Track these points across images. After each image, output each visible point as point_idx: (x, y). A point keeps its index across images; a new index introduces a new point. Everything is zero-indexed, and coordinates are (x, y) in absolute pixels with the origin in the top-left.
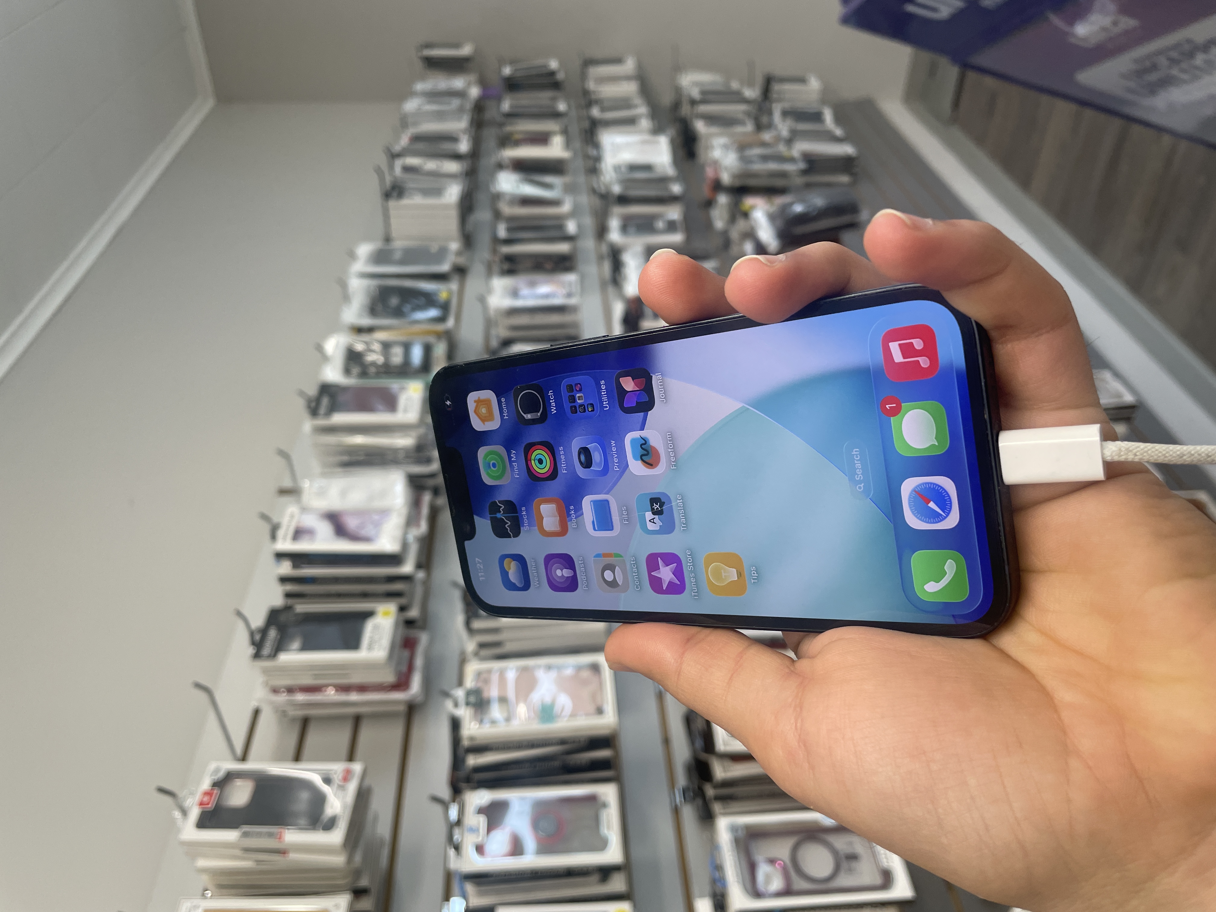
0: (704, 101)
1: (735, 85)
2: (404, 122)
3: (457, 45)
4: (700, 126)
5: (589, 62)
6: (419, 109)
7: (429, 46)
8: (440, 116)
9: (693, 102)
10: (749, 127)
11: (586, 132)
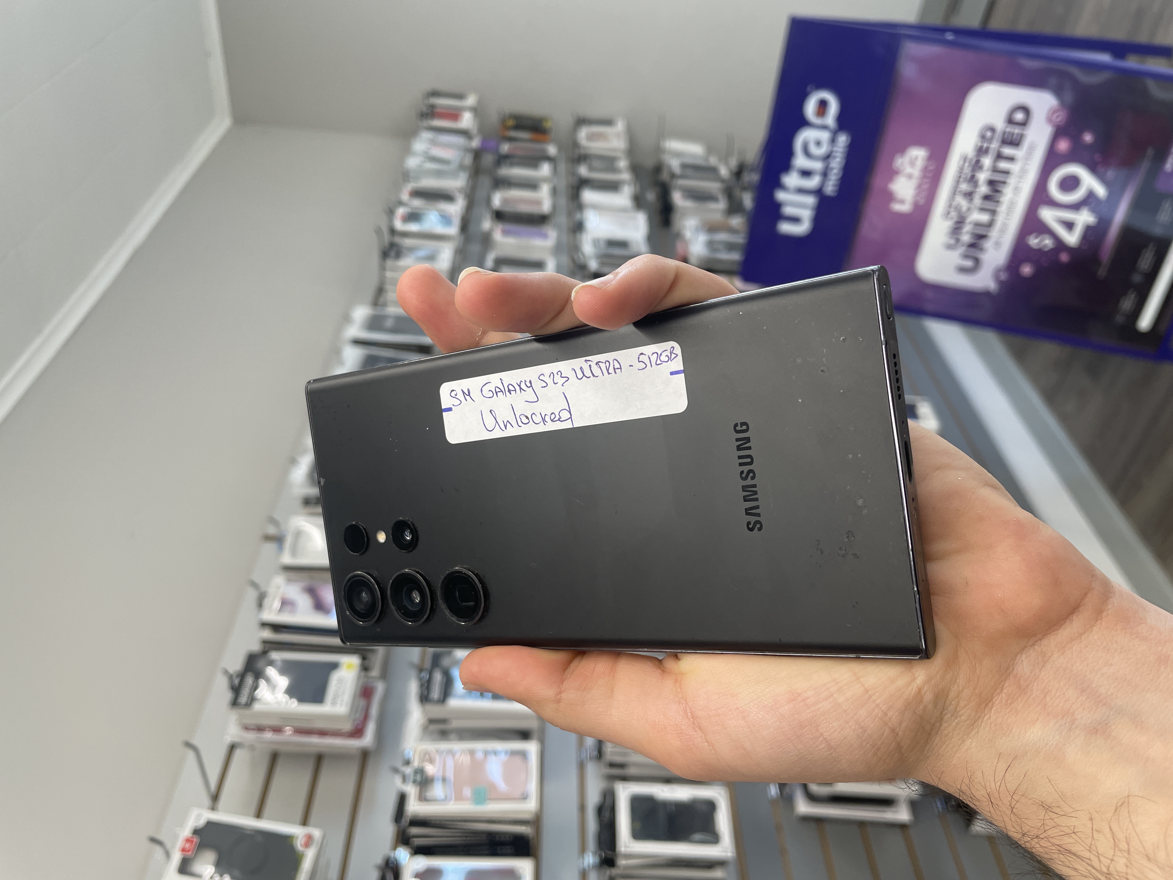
0: (682, 177)
1: (713, 161)
2: (406, 176)
3: (460, 96)
4: (677, 198)
5: (581, 122)
6: (421, 166)
7: (435, 94)
8: (439, 174)
9: (673, 176)
10: (721, 205)
11: (573, 187)
